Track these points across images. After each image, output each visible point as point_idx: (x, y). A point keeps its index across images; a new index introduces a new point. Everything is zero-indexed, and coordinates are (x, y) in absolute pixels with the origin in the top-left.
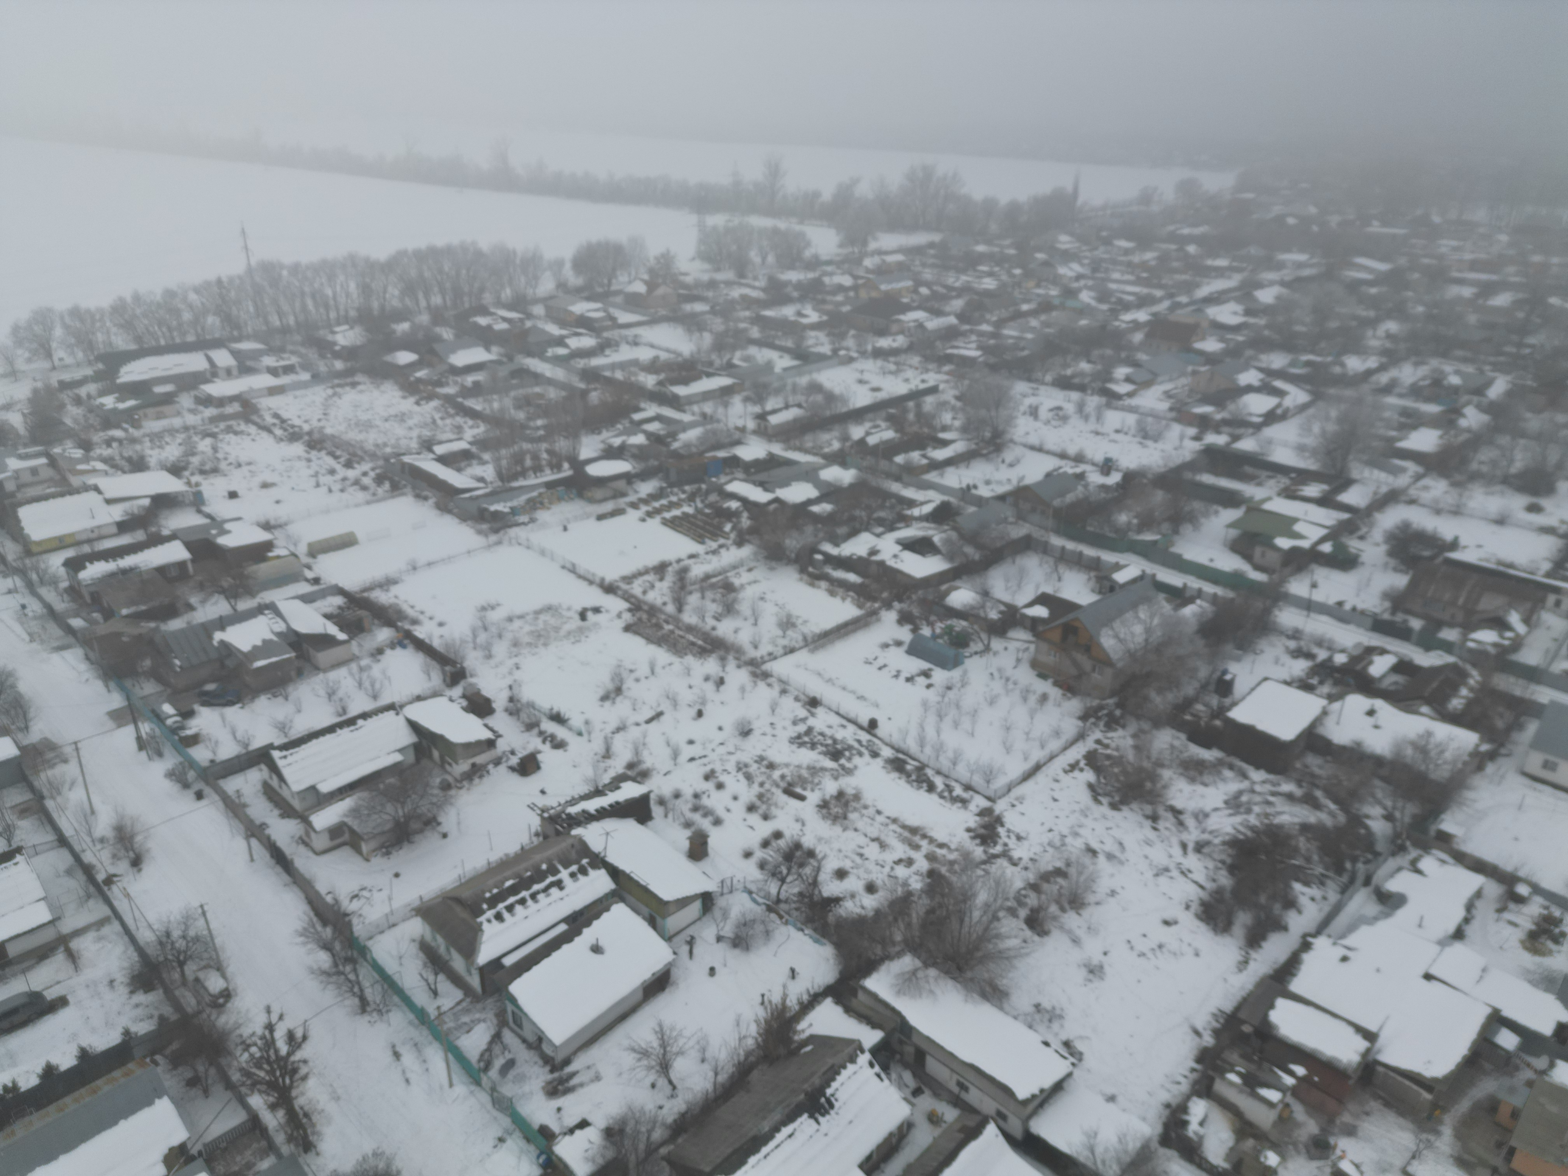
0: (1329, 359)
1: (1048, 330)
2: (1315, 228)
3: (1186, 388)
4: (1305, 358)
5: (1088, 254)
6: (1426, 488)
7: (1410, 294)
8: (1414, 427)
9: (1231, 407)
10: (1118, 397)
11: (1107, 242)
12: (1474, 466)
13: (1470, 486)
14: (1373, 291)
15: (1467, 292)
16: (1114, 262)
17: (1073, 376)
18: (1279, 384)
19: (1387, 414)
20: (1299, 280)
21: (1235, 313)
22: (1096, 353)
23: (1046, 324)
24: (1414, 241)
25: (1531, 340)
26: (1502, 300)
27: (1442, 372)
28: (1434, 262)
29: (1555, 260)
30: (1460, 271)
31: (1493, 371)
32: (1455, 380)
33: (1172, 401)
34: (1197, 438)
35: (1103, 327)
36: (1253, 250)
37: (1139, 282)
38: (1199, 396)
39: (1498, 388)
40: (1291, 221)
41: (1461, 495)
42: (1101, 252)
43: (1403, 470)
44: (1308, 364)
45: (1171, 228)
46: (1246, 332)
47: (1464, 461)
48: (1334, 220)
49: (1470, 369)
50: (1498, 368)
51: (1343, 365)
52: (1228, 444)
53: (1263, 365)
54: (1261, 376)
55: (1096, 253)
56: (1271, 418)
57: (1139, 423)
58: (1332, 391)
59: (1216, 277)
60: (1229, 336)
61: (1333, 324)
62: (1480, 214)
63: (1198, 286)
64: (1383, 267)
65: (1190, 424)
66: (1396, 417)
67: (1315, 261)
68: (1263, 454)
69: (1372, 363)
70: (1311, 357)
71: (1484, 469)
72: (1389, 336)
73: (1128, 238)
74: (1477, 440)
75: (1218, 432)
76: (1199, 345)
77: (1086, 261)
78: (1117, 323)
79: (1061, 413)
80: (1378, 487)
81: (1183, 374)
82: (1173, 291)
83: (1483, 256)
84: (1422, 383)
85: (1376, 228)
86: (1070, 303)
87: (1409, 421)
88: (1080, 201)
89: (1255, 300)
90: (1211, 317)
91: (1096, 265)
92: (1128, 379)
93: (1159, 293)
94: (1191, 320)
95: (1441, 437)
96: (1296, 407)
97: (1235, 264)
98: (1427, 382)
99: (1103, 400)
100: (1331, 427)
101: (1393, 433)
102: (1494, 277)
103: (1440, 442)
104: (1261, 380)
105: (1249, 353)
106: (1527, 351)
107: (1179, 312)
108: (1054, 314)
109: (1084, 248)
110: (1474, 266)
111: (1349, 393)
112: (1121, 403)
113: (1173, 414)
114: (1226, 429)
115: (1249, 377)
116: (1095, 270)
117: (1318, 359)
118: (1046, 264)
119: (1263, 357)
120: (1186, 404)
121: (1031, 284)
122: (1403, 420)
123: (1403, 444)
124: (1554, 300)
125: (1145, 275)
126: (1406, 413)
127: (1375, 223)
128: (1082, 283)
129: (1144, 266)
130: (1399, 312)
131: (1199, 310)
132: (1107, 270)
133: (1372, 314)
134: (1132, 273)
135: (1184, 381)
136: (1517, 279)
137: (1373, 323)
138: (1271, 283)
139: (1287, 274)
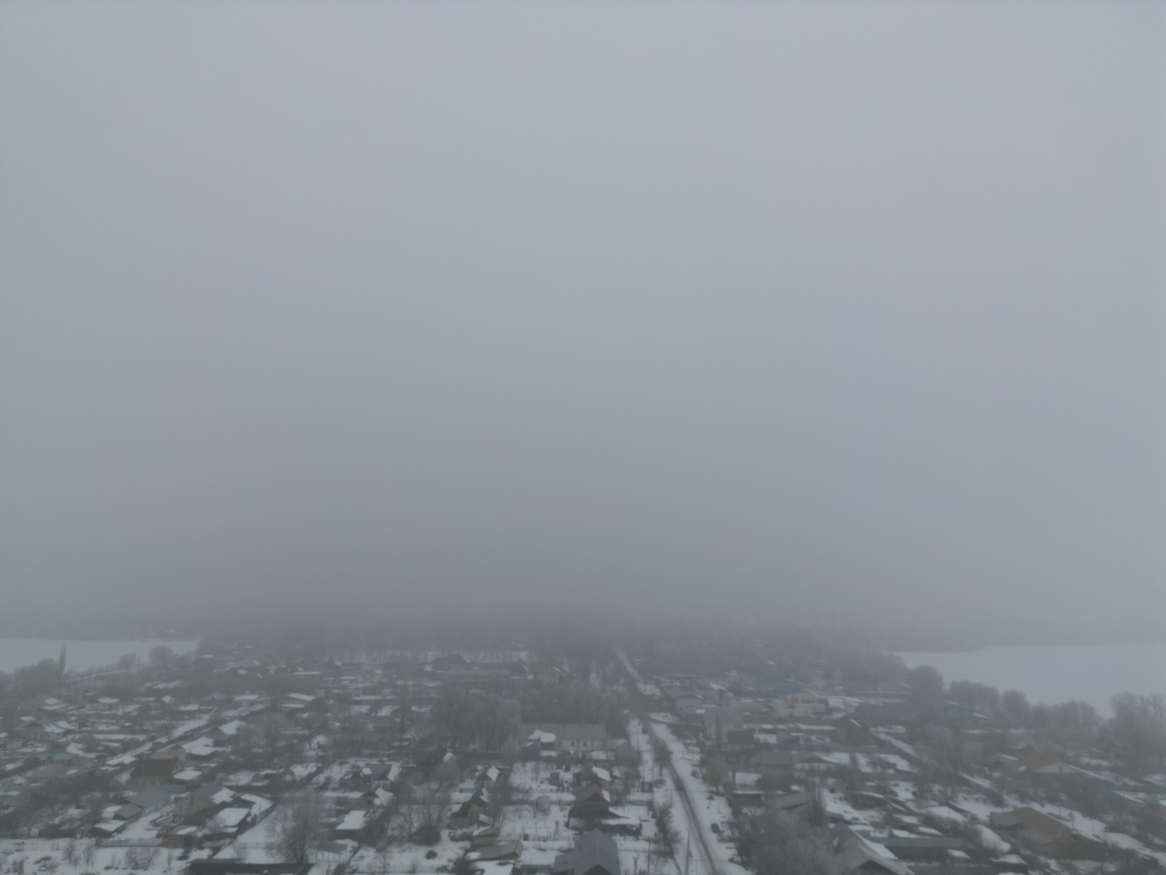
0: (282, 770)
1: (34, 785)
2: (260, 676)
3: (171, 815)
4: (263, 773)
5: (75, 712)
6: (362, 858)
7: (329, 715)
8: (347, 812)
9: (210, 823)
10: (108, 834)
11: (93, 700)
12: (390, 832)
13: (389, 849)
14: (305, 715)
15: (364, 709)
16: (100, 716)
17: (62, 824)
18: (246, 797)
19: (327, 806)
20: (253, 714)
21: (207, 746)
22: (84, 798)
23: (34, 780)
24: (327, 679)
25: (407, 736)
26: (385, 712)
27: (358, 767)
28: (341, 691)
29: (410, 683)
30: (358, 696)
31: (390, 760)
32: (367, 771)
33: (159, 828)
34: (183, 858)
35: (91, 773)
36: (216, 696)
37: (124, 730)
38: (183, 819)
39: (394, 773)
40: (242, 672)
41: (384, 858)
42: (88, 710)
43: (344, 847)
44: (267, 776)
45: (149, 685)
46: (216, 759)
47: (383, 830)
48: (272, 669)
49: (375, 762)
50: (391, 757)
51: (292, 773)
52: (210, 857)
53: (233, 784)
54: (232, 793)
55: (83, 710)
56: (244, 826)
57: (129, 855)
58: (286, 795)
59: (189, 719)
60: (203, 765)
61: (281, 744)
62: (363, 658)
63: (174, 728)
64: (309, 698)
65: (176, 846)
66: (333, 806)
67: (262, 699)
68: (240, 859)
69: (312, 768)
70: (269, 771)
71: (396, 833)
72: (320, 747)
73: (112, 696)
74: (388, 812)
75: (201, 848)
76: (178, 776)
77: (74, 718)
78: (104, 768)
79: (48, 863)
80: (329, 866)
81: (168, 803)
82: (153, 734)
83: (369, 684)
84: (346, 778)
85: (300, 672)
86: (58, 757)
87: (343, 808)
88: (66, 670)
89: (222, 733)
90: (188, 752)
91: (82, 722)
92: (117, 817)
93: (141, 738)
94: (170, 757)
95: (365, 816)
96: (261, 814)
97: (203, 707)
98: (350, 776)
99: (93, 840)
100: (290, 825)
101: (334, 820)
102: (378, 698)
103: (365, 819)
104: (232, 797)
105: (221, 775)
106: (406, 743)
107: (160, 751)
108: (41, 768)
109: (71, 708)
110: (366, 691)
111: (299, 794)
112: (111, 839)
113: (161, 840)
114: (208, 844)
115: (223, 795)
116: (81, 725)
117: (274, 772)
118: (33, 725)
119: (232, 777)
120: (172, 828)
121: (17, 744)
122: (338, 808)
123: (341, 827)
124: (414, 708)
125: (128, 724)
126: (340, 802)
127: (300, 669)
128: (70, 737)
129: (127, 717)
130: (324, 728)
131: (177, 747)
132: (93, 724)
133: (306, 732)
134: (117, 724)
135: (168, 808)
136: (391, 697)
137: (308, 739)
138: (233, 719)
139: (243, 711)
